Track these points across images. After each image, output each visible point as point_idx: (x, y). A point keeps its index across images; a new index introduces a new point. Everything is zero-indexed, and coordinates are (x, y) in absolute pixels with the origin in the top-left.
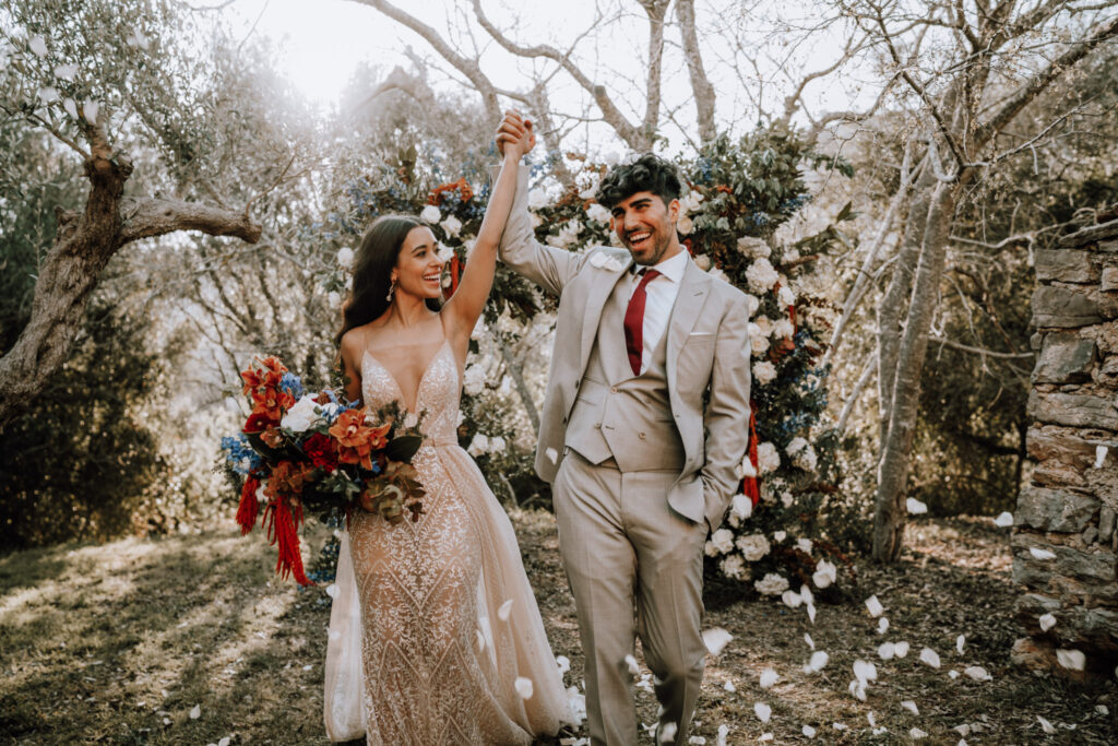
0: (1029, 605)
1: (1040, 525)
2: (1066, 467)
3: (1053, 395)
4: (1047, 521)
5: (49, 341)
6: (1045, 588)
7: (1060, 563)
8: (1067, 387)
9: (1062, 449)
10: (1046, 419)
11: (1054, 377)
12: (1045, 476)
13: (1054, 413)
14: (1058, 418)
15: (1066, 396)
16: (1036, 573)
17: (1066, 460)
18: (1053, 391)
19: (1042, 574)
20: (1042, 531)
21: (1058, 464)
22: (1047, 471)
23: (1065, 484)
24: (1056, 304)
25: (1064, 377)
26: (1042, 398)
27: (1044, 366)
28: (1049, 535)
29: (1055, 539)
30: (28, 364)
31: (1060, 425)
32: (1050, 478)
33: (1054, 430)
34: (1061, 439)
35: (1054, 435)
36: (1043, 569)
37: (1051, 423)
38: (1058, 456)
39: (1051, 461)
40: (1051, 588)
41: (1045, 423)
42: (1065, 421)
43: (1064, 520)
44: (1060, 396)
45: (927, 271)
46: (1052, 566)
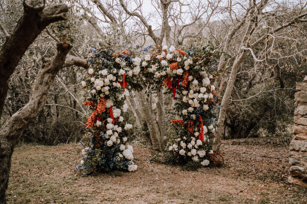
0: (295, 169)
1: (298, 149)
2: (304, 135)
3: (301, 118)
4: (300, 148)
5: (41, 100)
6: (299, 165)
7: (303, 159)
8: (305, 116)
9: (303, 131)
10: (299, 124)
11: (302, 114)
12: (299, 137)
13: (302, 122)
14: (303, 124)
15: (305, 118)
16: (297, 161)
17: (304, 134)
18: (301, 117)
19: (298, 161)
20: (298, 151)
21: (302, 135)
22: (299, 136)
23: (304, 140)
24: (302, 96)
25: (305, 114)
26: (298, 119)
27: (299, 111)
28: (300, 152)
29: (302, 153)
30: (35, 108)
31: (303, 125)
32: (300, 138)
33: (302, 126)
34: (304, 129)
35: (302, 128)
36: (299, 160)
37: (301, 125)
38: (303, 133)
39: (301, 134)
40: (301, 164)
41: (299, 125)
42: (305, 124)
43: (305, 148)
44: (303, 118)
45: (232, 81)
46: (301, 159)
